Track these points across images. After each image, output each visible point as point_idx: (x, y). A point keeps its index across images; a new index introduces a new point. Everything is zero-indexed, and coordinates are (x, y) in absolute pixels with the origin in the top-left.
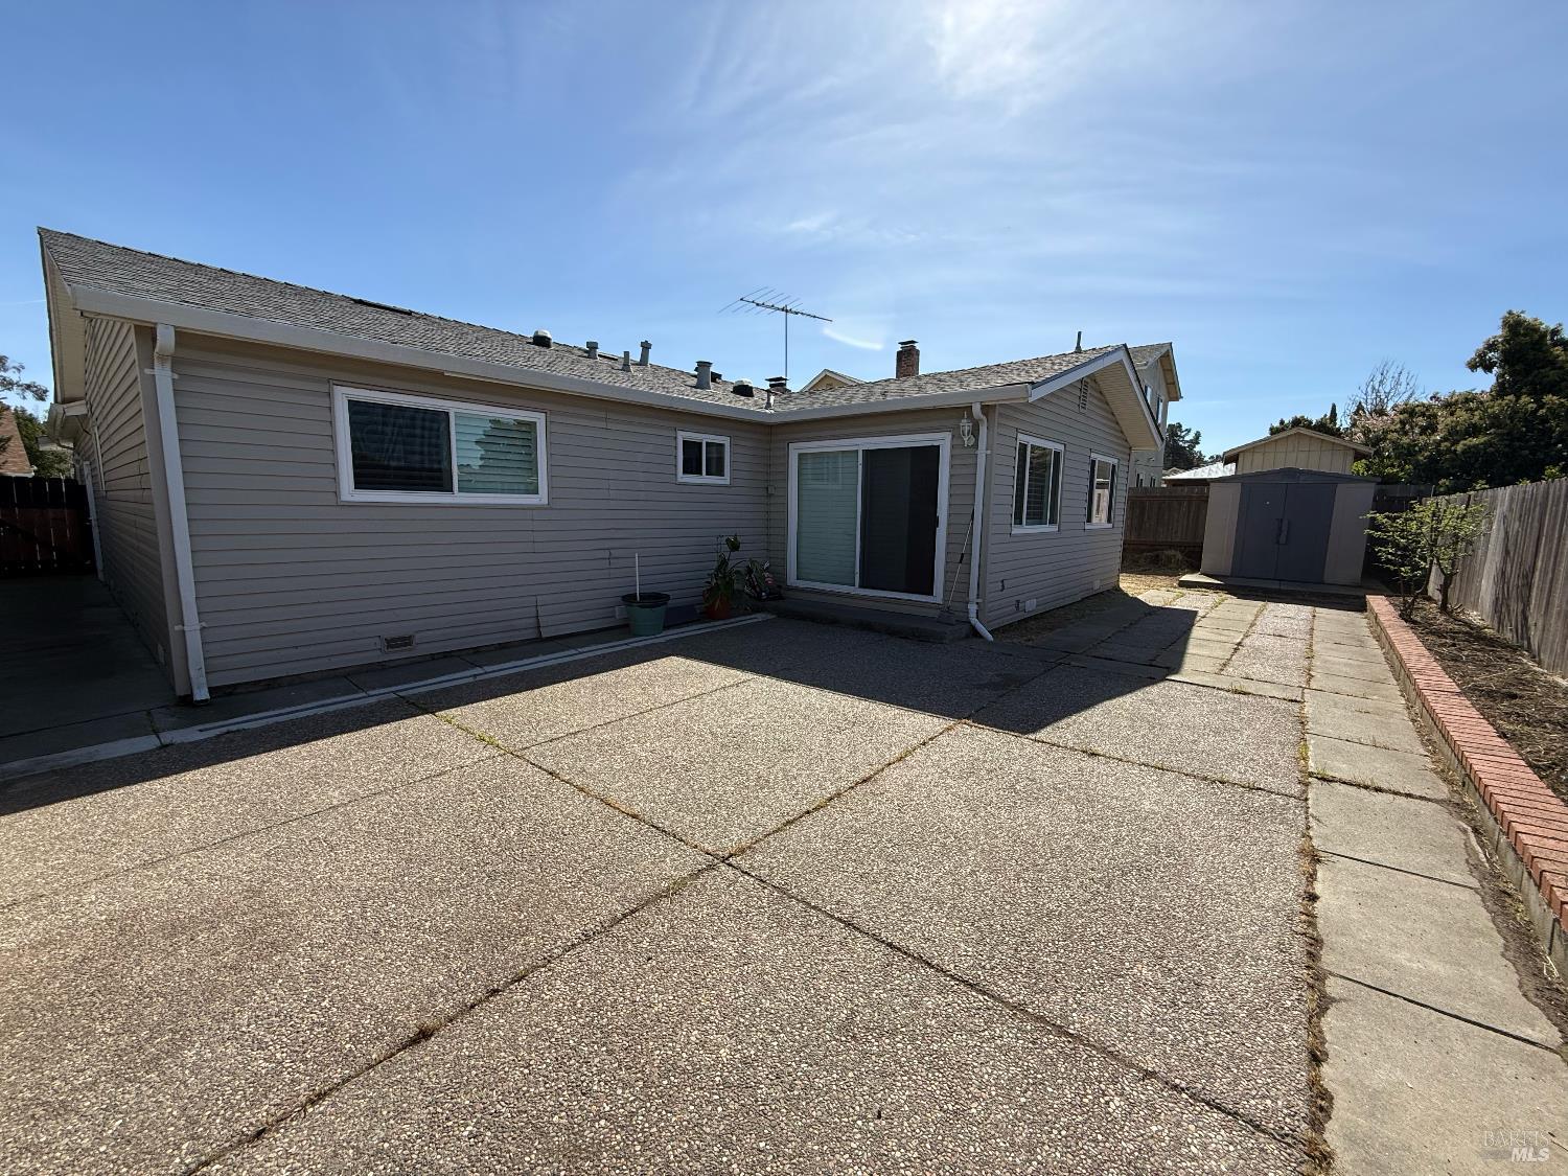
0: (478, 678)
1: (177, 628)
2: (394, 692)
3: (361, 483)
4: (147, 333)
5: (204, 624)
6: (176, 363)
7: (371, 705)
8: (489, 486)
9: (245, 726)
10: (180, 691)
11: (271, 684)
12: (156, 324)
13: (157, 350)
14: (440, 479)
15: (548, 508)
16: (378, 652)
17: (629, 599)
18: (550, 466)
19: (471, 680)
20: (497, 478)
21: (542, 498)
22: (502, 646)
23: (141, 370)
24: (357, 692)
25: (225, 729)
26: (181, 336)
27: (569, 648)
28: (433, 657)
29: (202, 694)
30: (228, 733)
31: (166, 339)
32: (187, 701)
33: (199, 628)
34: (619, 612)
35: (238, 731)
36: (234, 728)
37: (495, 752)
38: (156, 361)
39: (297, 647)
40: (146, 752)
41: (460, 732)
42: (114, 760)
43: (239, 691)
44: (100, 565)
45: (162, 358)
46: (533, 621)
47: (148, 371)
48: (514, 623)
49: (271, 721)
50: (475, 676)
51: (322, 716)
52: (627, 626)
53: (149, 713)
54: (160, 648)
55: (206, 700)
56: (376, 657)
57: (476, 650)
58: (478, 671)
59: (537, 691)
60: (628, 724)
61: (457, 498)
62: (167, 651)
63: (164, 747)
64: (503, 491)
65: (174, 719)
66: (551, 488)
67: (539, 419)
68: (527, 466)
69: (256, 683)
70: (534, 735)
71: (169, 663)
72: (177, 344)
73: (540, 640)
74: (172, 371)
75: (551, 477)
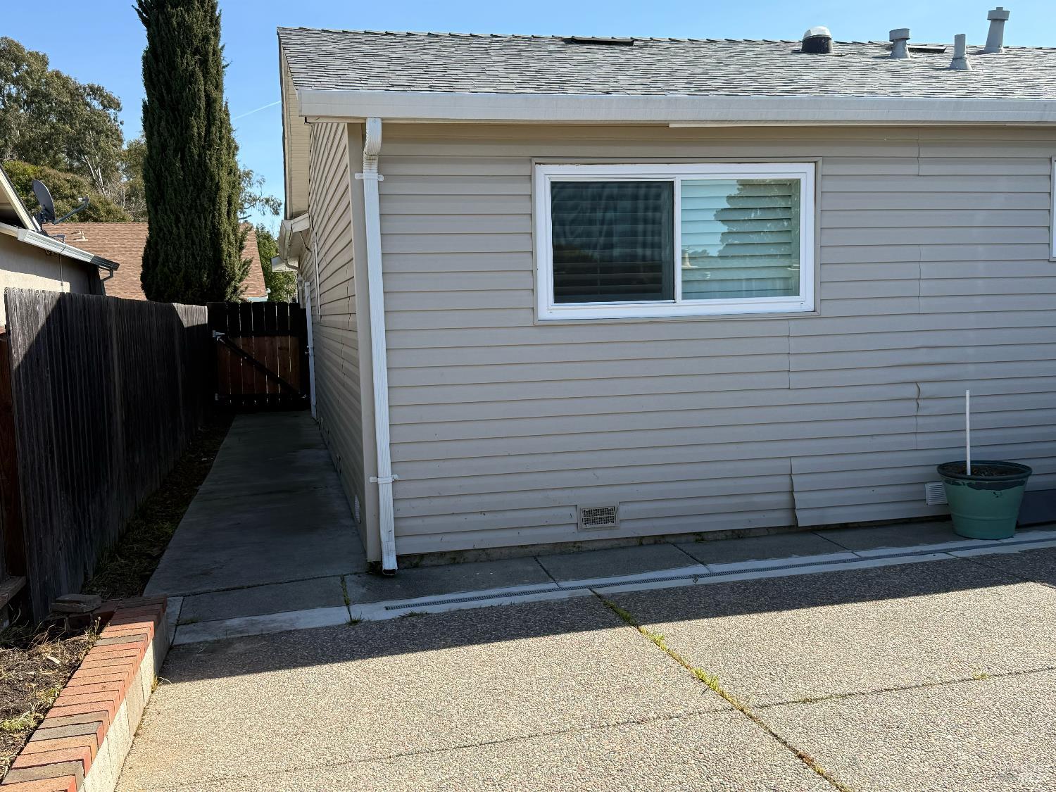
0: (701, 581)
1: (372, 479)
2: (590, 588)
3: (562, 295)
4: (357, 130)
5: (396, 477)
6: (383, 161)
7: (562, 602)
8: (729, 286)
9: (428, 609)
10: (371, 557)
11: (456, 558)
12: (365, 119)
13: (365, 150)
14: (658, 281)
15: (813, 315)
16: (573, 528)
17: (951, 471)
18: (819, 247)
19: (690, 582)
20: (743, 275)
21: (805, 301)
22: (738, 535)
23: (352, 175)
24: (546, 581)
25: (408, 611)
26: (390, 128)
27: (844, 548)
28: (641, 541)
29: (390, 563)
30: (412, 615)
31: (374, 135)
32: (375, 569)
33: (390, 480)
34: (933, 494)
35: (422, 615)
36: (417, 610)
37: (719, 704)
38: (364, 160)
39: (483, 513)
40: (339, 626)
41: (670, 661)
42: (309, 631)
43: (424, 563)
44: (313, 401)
45: (371, 158)
46: (785, 497)
47: (357, 176)
48: (756, 499)
49: (455, 606)
50: (696, 577)
51: (507, 608)
52: (947, 518)
53: (343, 580)
54: (357, 502)
55: (393, 571)
56: (568, 534)
57: (700, 537)
58: (700, 569)
59: (786, 614)
60: (939, 696)
61: (680, 307)
62: (362, 505)
63: (354, 622)
64: (749, 293)
65: (364, 590)
66: (819, 283)
67: (804, 173)
68: (783, 250)
69: (442, 554)
70: (778, 687)
71: (362, 522)
72: (384, 139)
73: (793, 529)
74: (379, 173)
75: (819, 265)
